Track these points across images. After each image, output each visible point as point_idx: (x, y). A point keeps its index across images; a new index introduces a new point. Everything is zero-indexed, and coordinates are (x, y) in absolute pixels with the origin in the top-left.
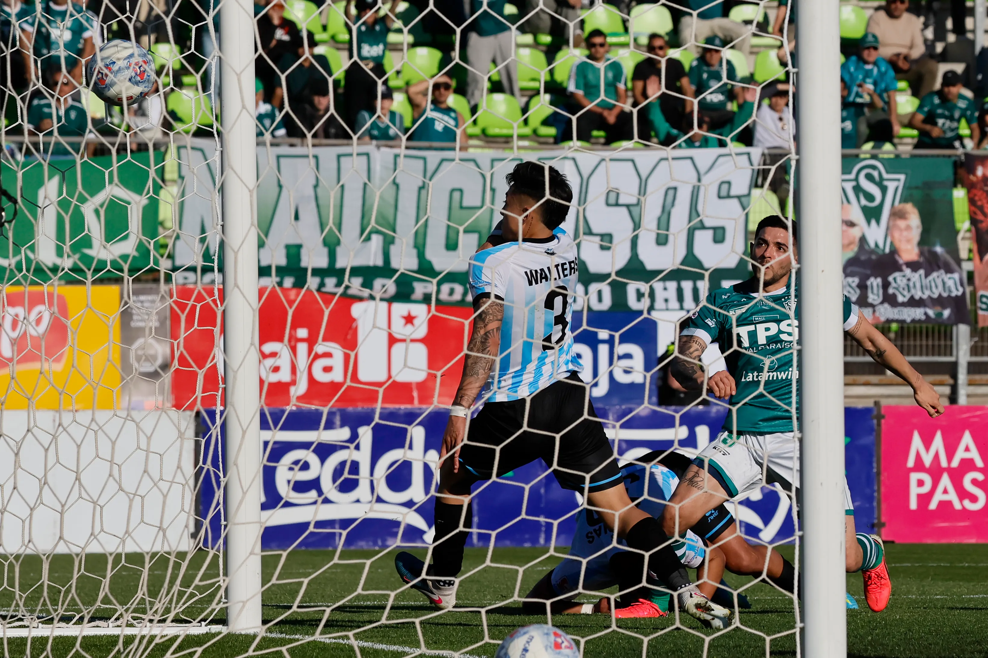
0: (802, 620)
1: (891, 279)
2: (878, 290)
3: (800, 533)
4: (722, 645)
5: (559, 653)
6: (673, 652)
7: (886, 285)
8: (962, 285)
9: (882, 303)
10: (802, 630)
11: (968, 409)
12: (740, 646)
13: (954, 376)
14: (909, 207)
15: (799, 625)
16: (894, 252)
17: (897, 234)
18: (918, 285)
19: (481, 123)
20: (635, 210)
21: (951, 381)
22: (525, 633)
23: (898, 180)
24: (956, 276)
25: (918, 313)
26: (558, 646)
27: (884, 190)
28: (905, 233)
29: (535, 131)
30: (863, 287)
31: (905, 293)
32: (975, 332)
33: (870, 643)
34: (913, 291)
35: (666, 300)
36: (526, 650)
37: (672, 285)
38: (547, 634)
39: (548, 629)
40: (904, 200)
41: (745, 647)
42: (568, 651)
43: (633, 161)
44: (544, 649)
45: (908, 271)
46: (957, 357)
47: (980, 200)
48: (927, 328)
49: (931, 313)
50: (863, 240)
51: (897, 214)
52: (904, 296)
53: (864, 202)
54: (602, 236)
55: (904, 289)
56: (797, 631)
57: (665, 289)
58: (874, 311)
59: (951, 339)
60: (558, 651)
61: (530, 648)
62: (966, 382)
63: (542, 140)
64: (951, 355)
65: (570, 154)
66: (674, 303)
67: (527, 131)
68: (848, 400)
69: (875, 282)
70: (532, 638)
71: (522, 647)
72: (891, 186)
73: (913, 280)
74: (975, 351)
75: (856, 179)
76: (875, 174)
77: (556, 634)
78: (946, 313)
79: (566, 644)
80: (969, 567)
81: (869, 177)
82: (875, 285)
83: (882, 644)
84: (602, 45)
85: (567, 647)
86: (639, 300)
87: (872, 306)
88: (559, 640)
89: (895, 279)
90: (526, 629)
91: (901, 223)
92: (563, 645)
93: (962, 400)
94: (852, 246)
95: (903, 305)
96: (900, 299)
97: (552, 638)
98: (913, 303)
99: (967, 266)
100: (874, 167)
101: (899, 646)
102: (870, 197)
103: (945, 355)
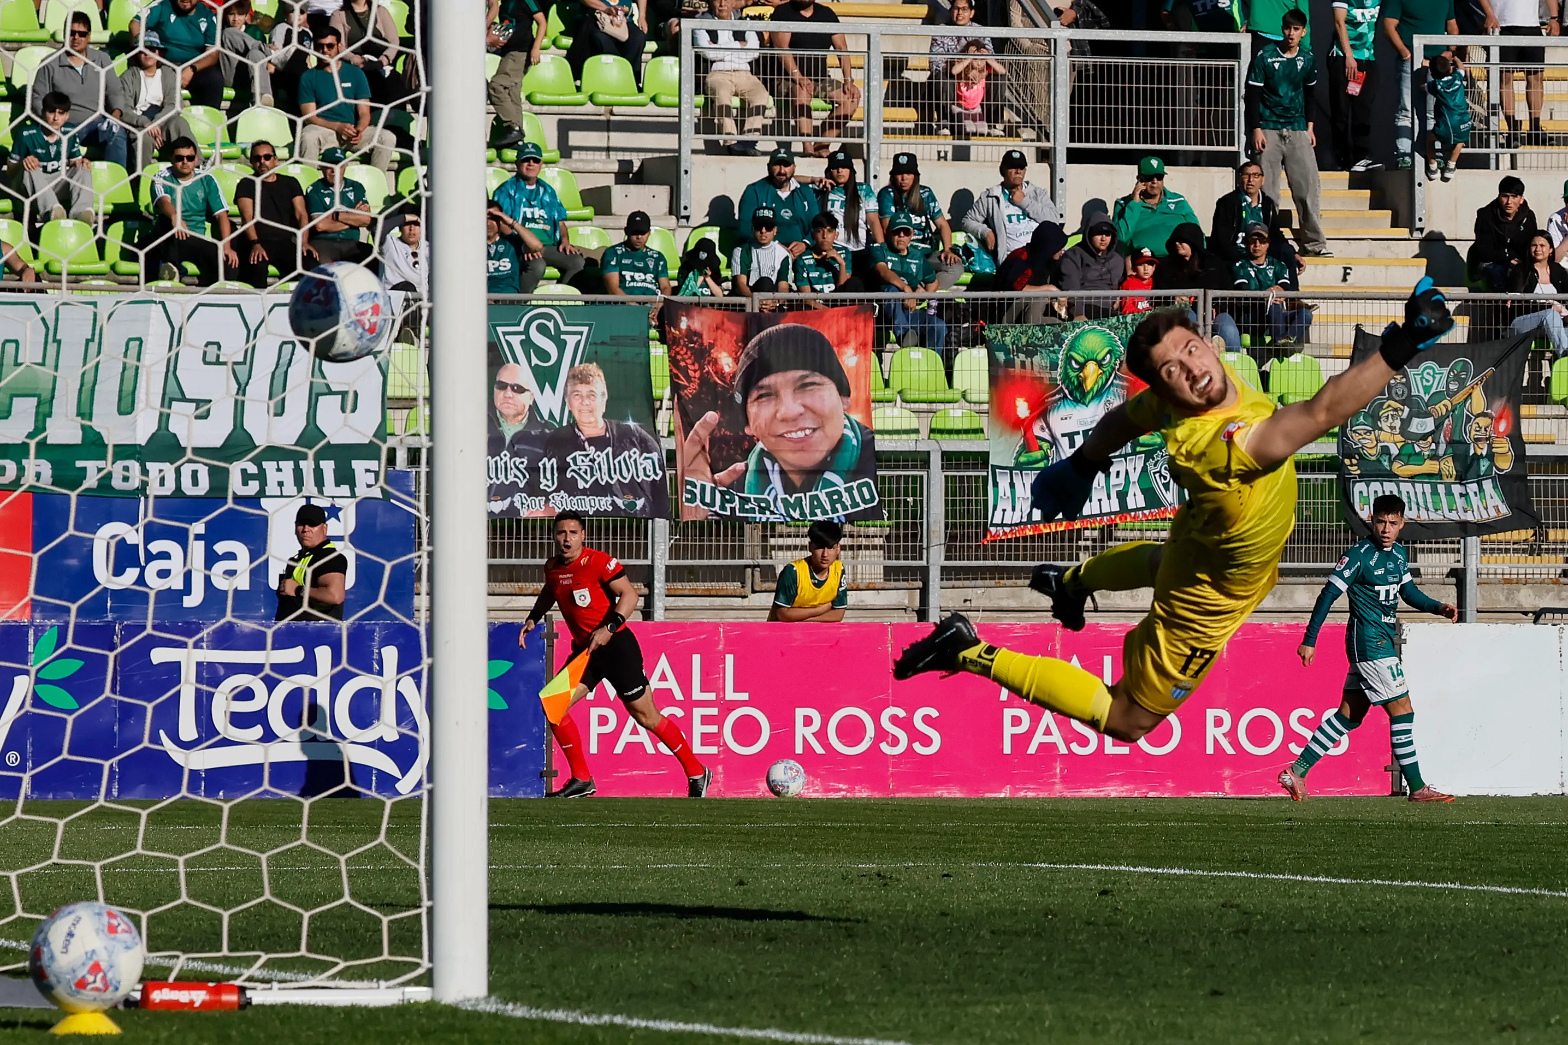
0: (431, 897)
1: (569, 459)
2: (553, 474)
3: (429, 786)
4: (331, 929)
5: (114, 939)
6: (268, 938)
7: (563, 468)
8: (661, 468)
9: (557, 490)
10: (430, 910)
11: (664, 626)
12: (355, 930)
13: (650, 585)
14: (593, 368)
15: (426, 903)
16: (573, 424)
17: (576, 403)
18: (605, 468)
19: (44, 257)
20: (242, 371)
21: (646, 591)
22: (69, 913)
23: (581, 333)
24: (655, 456)
25: (604, 503)
26: (112, 929)
27: (561, 346)
28: (587, 402)
29: (113, 267)
30: (533, 470)
31: (588, 478)
32: (674, 529)
33: (522, 925)
34: (598, 475)
35: (281, 484)
36: (71, 935)
37: (288, 466)
38: (99, 914)
39: (100, 907)
40: (587, 359)
41: (362, 931)
42: (126, 936)
43: (238, 306)
44: (94, 934)
45: (591, 450)
46: (653, 560)
47: (684, 360)
48: (615, 522)
49: (620, 502)
50: (534, 408)
51: (578, 377)
52: (586, 482)
53: (535, 361)
54: (198, 403)
55: (586, 473)
56: (424, 911)
57: (279, 470)
58: (547, 501)
59: (646, 538)
60: (113, 936)
61: (75, 932)
62: (664, 591)
63: (122, 278)
64: (646, 557)
65: (158, 297)
66: (290, 488)
67: (103, 267)
68: (493, 614)
69: (549, 463)
70: (79, 919)
71: (66, 930)
72: (571, 341)
73: (598, 460)
74: (675, 552)
75: (526, 332)
76: (551, 325)
77: (110, 915)
78: (640, 503)
79: (123, 926)
80: (660, 829)
81: (542, 329)
82: (548, 466)
83: (537, 928)
84: (191, 158)
85: (124, 931)
86: (245, 483)
87: (546, 494)
88: (114, 922)
89: (574, 459)
90: (71, 908)
91: (583, 389)
92: (120, 929)
93: (659, 615)
94: (520, 417)
95: (584, 492)
96: (581, 484)
97: (105, 919)
98: (598, 490)
99: (668, 444)
100: (549, 317)
101: (560, 931)
102: (543, 355)
103: (638, 557)
